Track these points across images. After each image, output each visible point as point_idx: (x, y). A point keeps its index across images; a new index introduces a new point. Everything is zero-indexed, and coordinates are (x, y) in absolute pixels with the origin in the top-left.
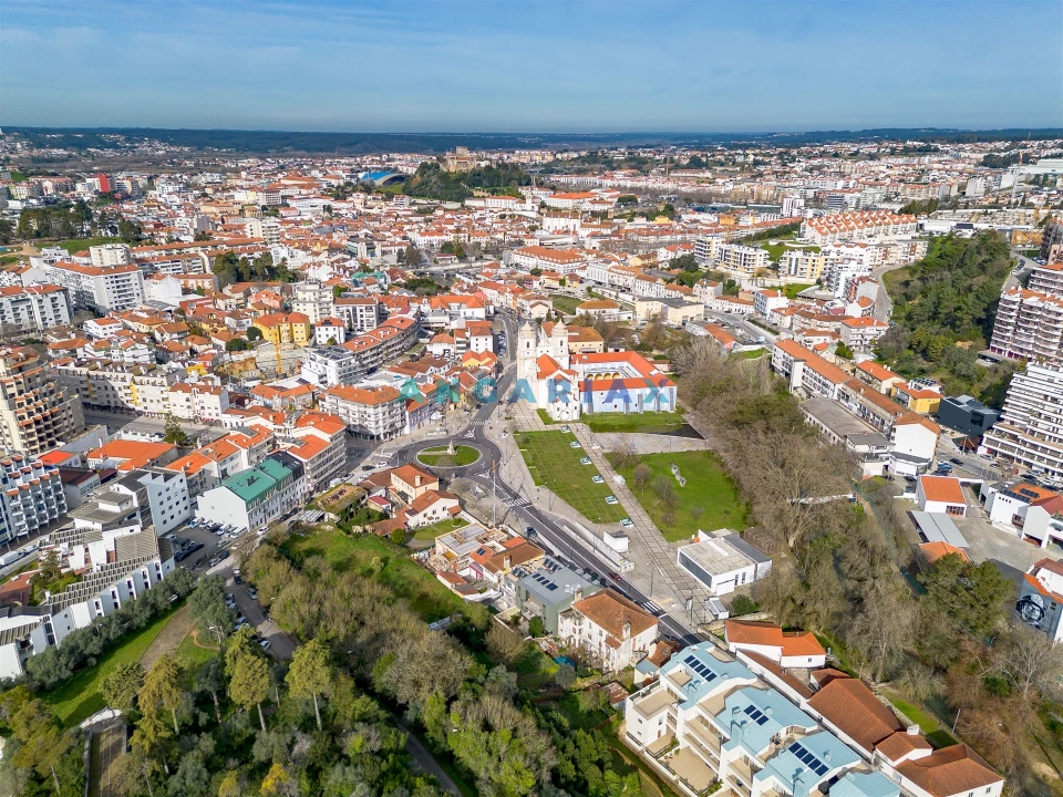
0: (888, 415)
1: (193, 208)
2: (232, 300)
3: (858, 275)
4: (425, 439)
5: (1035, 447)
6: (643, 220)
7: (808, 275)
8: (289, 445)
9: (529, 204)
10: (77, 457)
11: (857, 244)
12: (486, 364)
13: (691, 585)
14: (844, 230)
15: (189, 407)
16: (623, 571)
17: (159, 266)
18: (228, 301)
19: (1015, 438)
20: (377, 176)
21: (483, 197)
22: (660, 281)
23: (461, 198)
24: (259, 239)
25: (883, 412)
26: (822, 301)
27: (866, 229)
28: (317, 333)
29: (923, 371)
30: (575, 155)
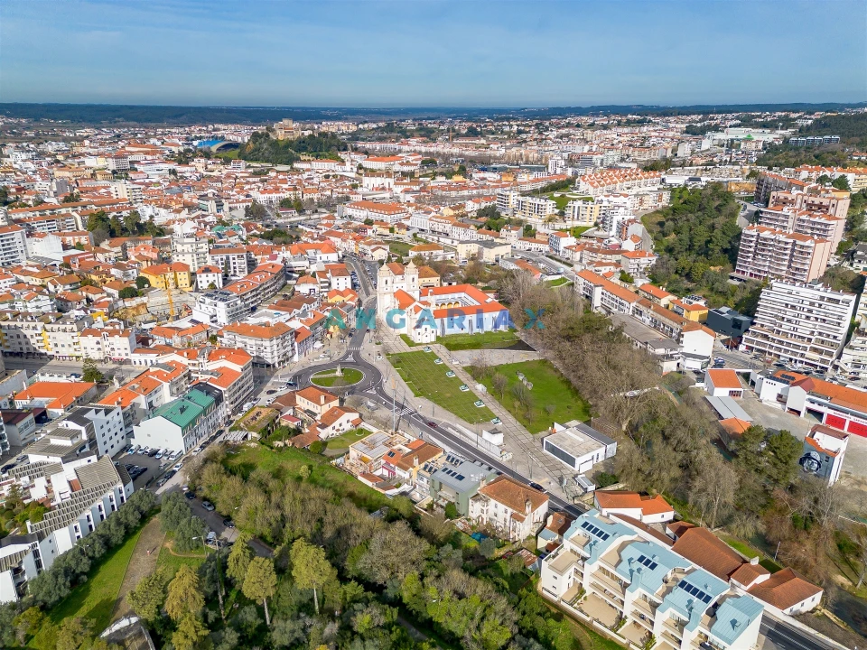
0: (675, 325)
1: (47, 173)
2: (111, 254)
3: (627, 218)
4: (313, 364)
5: (781, 342)
6: (443, 179)
7: (587, 220)
8: (209, 377)
9: (348, 166)
10: (6, 400)
11: (621, 195)
12: (350, 300)
13: (559, 467)
14: (610, 184)
15: (99, 349)
16: (504, 460)
17: (35, 225)
18: (107, 254)
19: (766, 337)
20: (213, 144)
21: (309, 160)
22: (472, 227)
23: (290, 161)
24: (125, 200)
25: (671, 322)
26: (601, 239)
27: (625, 183)
28: (199, 279)
29: (688, 290)
30: (375, 126)
